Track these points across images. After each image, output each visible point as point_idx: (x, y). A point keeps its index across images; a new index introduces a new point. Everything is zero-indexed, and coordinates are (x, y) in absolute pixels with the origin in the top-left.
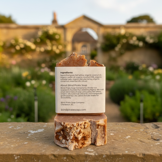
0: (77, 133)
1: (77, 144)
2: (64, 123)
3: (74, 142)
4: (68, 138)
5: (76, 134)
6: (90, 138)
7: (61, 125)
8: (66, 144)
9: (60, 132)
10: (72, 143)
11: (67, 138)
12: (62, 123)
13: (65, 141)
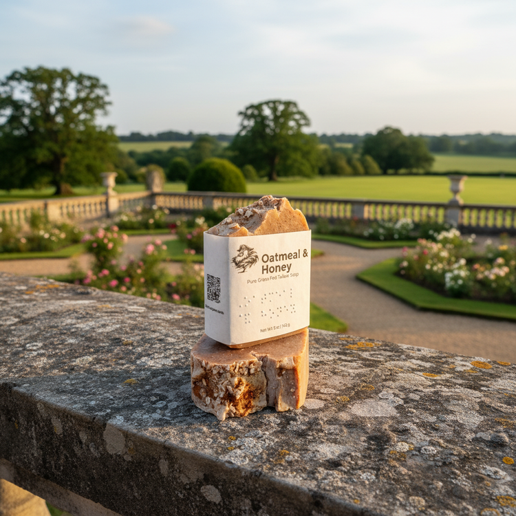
0: (233, 387)
1: (233, 409)
2: (207, 364)
3: (227, 404)
4: (216, 395)
5: (230, 388)
6: (265, 395)
7: (202, 367)
8: (213, 407)
9: (201, 381)
10: (223, 407)
11: (213, 392)
12: (204, 362)
13: (211, 400)
